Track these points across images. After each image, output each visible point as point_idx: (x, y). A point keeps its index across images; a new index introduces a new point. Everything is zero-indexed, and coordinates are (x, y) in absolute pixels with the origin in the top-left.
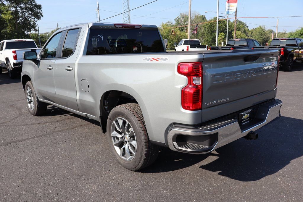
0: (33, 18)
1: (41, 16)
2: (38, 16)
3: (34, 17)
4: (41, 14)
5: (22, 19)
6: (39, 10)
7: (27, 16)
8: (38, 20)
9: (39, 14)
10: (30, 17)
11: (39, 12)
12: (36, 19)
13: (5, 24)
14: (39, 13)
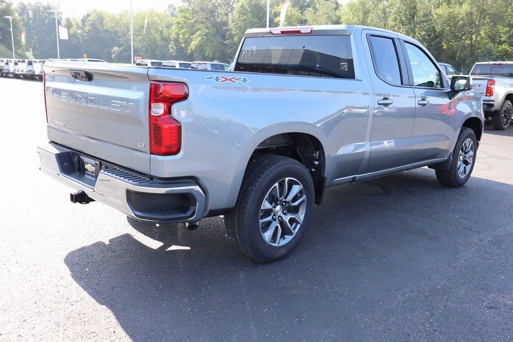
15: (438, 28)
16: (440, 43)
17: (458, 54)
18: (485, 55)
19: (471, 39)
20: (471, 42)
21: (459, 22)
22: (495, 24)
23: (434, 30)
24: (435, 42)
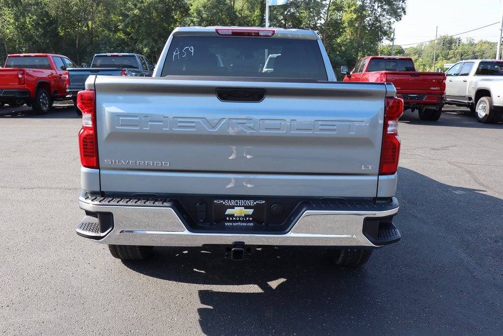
0: (388, 17)
1: (402, 13)
2: (397, 13)
3: (390, 16)
4: (403, 9)
5: (370, 19)
6: (401, 3)
7: (379, 14)
8: (396, 22)
9: (399, 10)
10: (384, 16)
11: (400, 6)
12: (393, 20)
13: (342, 28)
14: (400, 8)
15: (53, 13)
16: (56, 29)
17: (77, 42)
18: (105, 43)
19: (88, 26)
20: (88, 29)
21: (73, 8)
22: (109, 13)
23: (47, 14)
24: (51, 28)
